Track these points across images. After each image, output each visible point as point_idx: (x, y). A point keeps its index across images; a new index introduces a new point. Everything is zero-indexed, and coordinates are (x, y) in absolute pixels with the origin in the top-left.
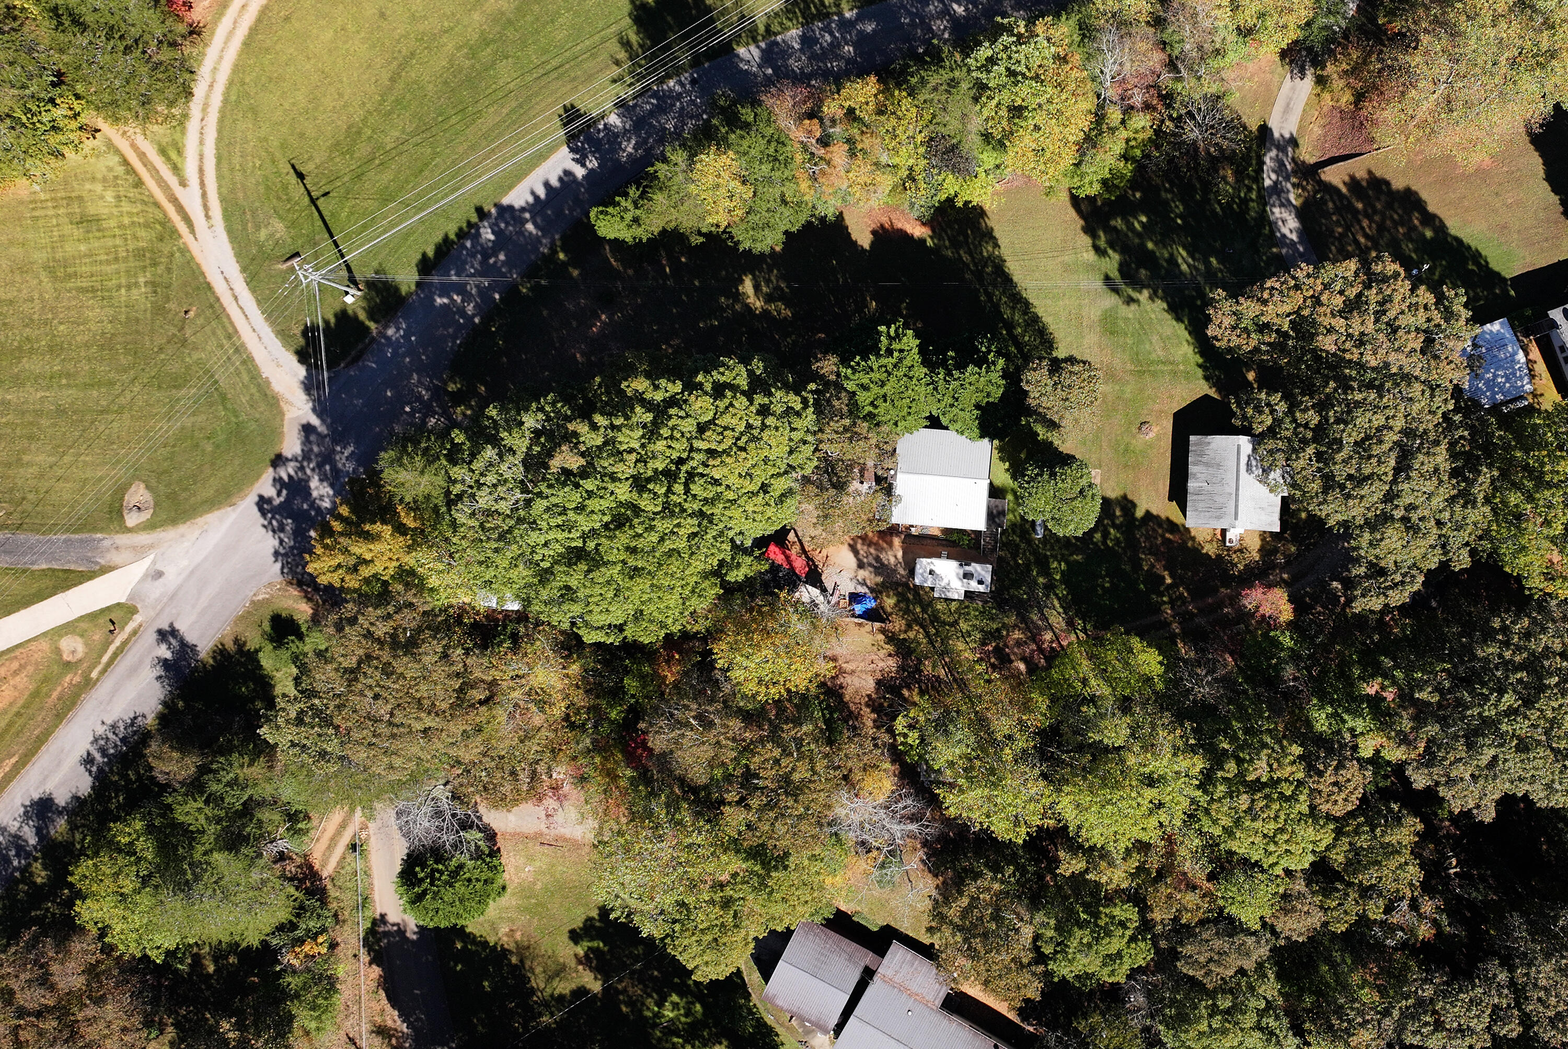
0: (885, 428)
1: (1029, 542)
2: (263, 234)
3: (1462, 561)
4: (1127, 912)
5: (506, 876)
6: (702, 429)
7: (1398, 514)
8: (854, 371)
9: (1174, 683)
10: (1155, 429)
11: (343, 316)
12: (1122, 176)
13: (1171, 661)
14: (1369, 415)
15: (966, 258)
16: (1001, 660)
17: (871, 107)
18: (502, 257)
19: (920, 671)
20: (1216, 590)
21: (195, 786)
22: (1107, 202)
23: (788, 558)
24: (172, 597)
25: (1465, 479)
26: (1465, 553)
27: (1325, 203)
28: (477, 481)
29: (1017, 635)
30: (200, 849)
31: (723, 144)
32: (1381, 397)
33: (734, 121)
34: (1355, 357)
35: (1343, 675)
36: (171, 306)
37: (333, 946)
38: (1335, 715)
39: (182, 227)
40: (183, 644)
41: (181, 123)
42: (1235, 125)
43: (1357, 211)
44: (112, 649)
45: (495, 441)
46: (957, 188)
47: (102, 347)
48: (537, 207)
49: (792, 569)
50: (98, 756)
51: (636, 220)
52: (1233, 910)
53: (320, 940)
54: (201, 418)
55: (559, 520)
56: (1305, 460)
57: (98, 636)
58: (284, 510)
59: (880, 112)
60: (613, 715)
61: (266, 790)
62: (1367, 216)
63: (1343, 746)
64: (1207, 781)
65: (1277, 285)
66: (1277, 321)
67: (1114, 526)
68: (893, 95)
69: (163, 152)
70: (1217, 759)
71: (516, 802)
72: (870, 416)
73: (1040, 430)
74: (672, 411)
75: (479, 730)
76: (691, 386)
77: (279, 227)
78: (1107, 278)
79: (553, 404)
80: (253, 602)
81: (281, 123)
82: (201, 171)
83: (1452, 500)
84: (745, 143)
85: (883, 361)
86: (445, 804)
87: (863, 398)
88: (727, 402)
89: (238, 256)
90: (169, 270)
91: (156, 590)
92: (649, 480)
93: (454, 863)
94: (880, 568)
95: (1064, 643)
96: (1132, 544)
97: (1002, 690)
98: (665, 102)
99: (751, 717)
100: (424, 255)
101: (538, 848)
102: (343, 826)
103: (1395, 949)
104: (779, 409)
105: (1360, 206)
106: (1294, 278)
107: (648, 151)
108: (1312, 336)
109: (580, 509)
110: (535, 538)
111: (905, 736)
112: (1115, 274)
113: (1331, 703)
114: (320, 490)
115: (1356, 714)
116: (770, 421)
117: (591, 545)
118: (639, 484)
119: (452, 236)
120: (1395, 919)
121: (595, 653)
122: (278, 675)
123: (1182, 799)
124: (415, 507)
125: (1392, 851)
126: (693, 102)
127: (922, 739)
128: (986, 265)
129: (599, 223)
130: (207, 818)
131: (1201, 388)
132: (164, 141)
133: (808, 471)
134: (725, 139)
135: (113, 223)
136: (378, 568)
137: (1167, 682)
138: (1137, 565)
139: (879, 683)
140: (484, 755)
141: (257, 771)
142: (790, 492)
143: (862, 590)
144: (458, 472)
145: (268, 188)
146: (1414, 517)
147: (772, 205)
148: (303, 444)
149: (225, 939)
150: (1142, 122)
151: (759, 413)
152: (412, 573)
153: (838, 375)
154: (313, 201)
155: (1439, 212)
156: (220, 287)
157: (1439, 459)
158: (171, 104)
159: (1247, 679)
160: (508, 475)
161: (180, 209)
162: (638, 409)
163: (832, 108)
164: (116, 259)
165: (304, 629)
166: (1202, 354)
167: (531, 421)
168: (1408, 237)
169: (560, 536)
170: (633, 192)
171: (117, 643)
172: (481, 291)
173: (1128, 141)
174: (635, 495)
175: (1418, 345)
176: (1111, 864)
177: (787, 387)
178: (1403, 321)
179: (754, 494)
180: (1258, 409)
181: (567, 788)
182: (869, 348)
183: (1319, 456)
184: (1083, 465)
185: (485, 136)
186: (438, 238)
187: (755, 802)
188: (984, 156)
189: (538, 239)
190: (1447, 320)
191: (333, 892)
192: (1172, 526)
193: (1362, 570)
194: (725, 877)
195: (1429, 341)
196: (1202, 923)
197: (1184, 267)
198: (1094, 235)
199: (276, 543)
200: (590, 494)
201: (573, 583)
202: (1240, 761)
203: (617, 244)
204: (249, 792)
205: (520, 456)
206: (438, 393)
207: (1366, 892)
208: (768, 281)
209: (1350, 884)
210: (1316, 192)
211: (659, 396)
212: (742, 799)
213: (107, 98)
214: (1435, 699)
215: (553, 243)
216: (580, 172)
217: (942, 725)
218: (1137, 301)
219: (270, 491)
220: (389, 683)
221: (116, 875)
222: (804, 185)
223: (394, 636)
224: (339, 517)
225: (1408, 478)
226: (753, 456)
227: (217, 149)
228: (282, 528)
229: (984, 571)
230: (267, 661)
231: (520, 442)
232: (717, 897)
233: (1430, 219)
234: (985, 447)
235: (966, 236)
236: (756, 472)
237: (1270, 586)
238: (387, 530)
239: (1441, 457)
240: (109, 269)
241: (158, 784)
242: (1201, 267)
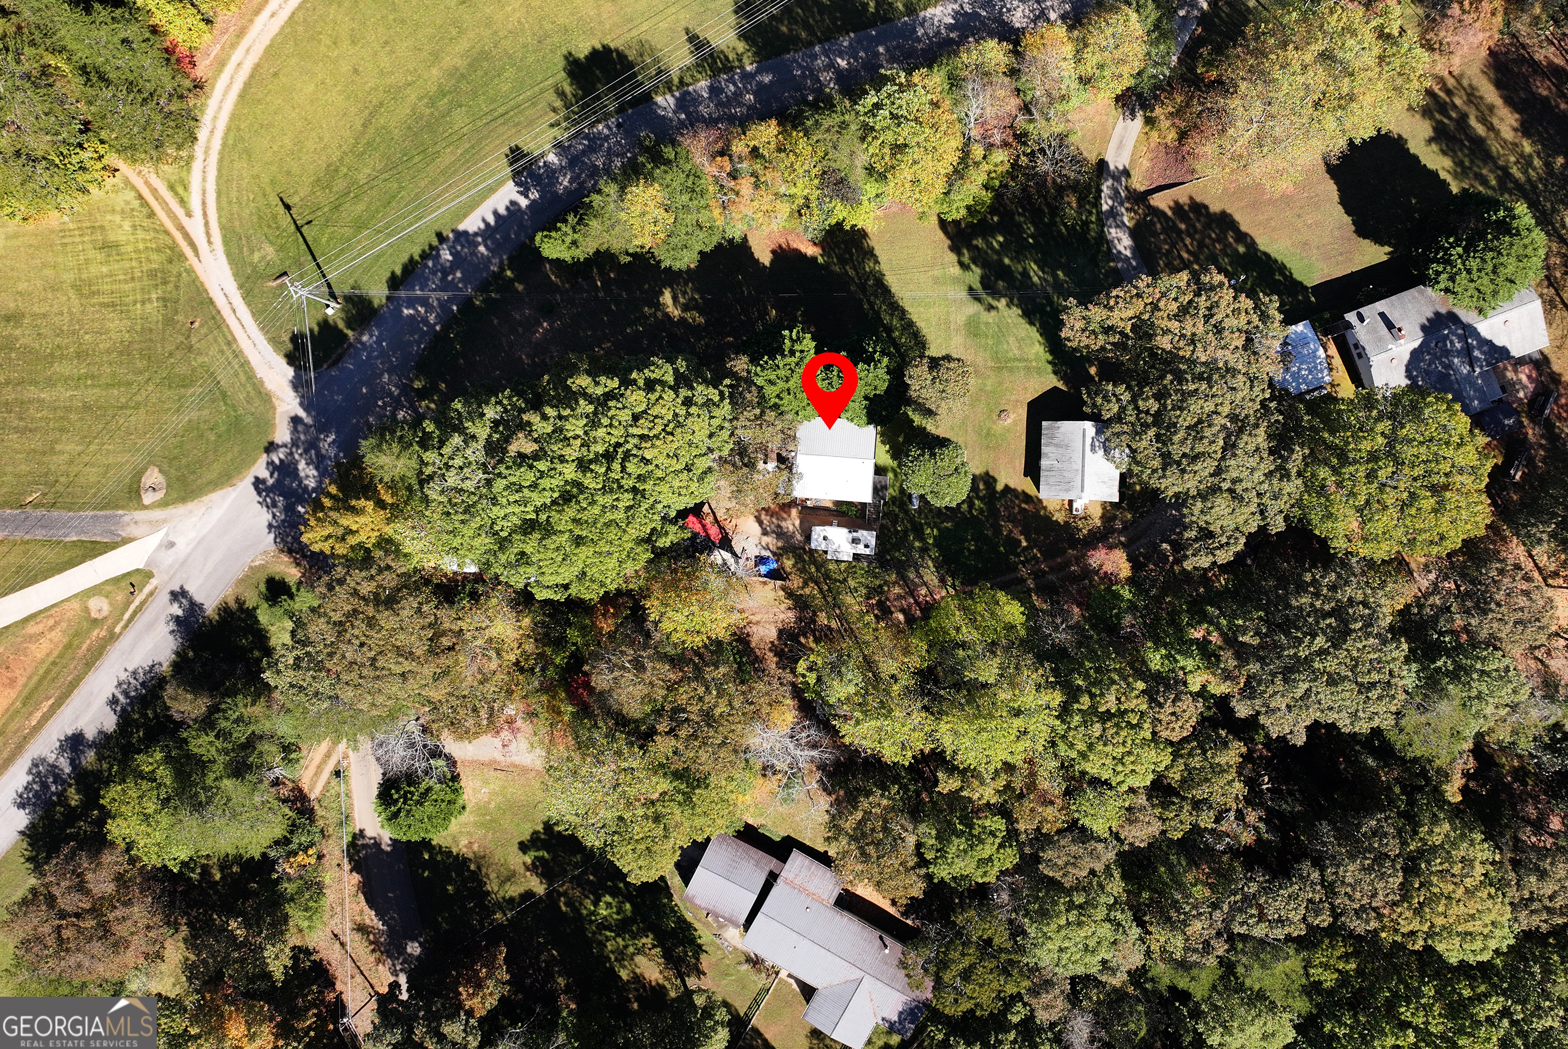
0: (790, 417)
1: (907, 512)
2: (256, 256)
3: (1278, 525)
4: (998, 824)
5: (465, 797)
6: (636, 418)
7: (1225, 486)
8: (763, 369)
9: (1034, 630)
10: (1012, 416)
11: (325, 325)
12: (984, 203)
13: (1032, 613)
14: (1200, 402)
15: (851, 272)
16: (884, 612)
17: (773, 146)
18: (459, 275)
19: (814, 622)
20: (1064, 552)
21: (207, 723)
22: (970, 225)
23: (704, 526)
24: (184, 563)
25: (1281, 457)
26: (1280, 519)
27: (1154, 224)
28: (446, 464)
29: (897, 590)
30: (212, 776)
31: (650, 178)
32: (1211, 387)
33: (658, 159)
34: (1188, 354)
35: (1174, 621)
36: (180, 317)
37: (320, 857)
38: (1168, 656)
39: (188, 252)
40: (193, 604)
41: (188, 163)
42: (1077, 160)
43: (1179, 232)
44: (132, 607)
45: (461, 430)
46: (845, 214)
47: (121, 353)
48: (488, 232)
49: (708, 536)
50: (122, 699)
51: (574, 243)
52: (1086, 822)
53: (310, 852)
54: (206, 412)
55: (517, 497)
56: (1146, 442)
57: (120, 597)
58: (278, 488)
59: (780, 150)
60: (558, 661)
61: (265, 726)
62: (1189, 235)
63: (1177, 682)
64: (1064, 712)
65: (1122, 294)
66: (1122, 324)
67: (978, 498)
68: (790, 135)
69: (172, 188)
70: (1073, 694)
71: (477, 734)
72: (776, 407)
73: (917, 419)
74: (611, 404)
75: (446, 673)
76: (626, 382)
77: (270, 251)
78: (971, 289)
79: (510, 398)
80: (251, 567)
81: (271, 163)
82: (204, 203)
83: (1269, 475)
84: (668, 177)
85: (788, 360)
86: (417, 736)
87: (770, 391)
88: (657, 395)
89: (236, 275)
90: (177, 287)
91: (168, 558)
92: (591, 462)
93: (423, 786)
94: (780, 534)
95: (937, 597)
96: (993, 513)
97: (885, 637)
98: (595, 143)
99: (676, 661)
100: (393, 273)
101: (492, 773)
102: (328, 755)
103: (1224, 852)
104: (700, 400)
105: (1183, 226)
106: (1136, 287)
107: (581, 184)
108: (1150, 337)
109: (534, 486)
110: (497, 511)
111: (804, 676)
112: (977, 285)
113: (1165, 646)
114: (308, 473)
115: (1187, 654)
116: (693, 410)
117: (543, 517)
118: (583, 465)
119: (417, 258)
120: (1224, 827)
121: (542, 608)
122: (273, 629)
123: (1044, 728)
124: (392, 486)
125: (1219, 770)
126: (618, 143)
127: (819, 679)
128: (868, 279)
129: (544, 246)
130: (217, 750)
131: (1051, 381)
132: (173, 178)
133: (725, 453)
134: (651, 174)
135: (130, 248)
136: (362, 537)
137: (1028, 629)
138: (997, 530)
139: (781, 632)
140: (451, 694)
141: (258, 710)
142: (710, 469)
143: (766, 553)
144: (430, 456)
145: (260, 217)
146: (1239, 488)
147: (690, 229)
148: (292, 433)
149: (232, 851)
150: (1001, 157)
151: (683, 404)
152: (390, 541)
153: (749, 372)
154: (298, 228)
155: (1249, 231)
156: (220, 302)
157: (1260, 440)
158: (179, 147)
159: (1092, 627)
160: (472, 459)
161: (186, 236)
162: (582, 402)
163: (739, 147)
164: (133, 279)
165: (294, 590)
166: (1051, 352)
167: (491, 412)
168: (1223, 251)
169: (517, 510)
170: (571, 219)
171: (137, 602)
172: (442, 304)
173: (989, 173)
174: (580, 475)
175: (1240, 342)
176: (982, 783)
177: (707, 382)
178: (1227, 323)
179: (677, 472)
180: (1106, 398)
181: (519, 723)
182: (775, 350)
183: (1158, 437)
184: (957, 447)
185: (443, 173)
186: (405, 258)
187: (683, 733)
188: (868, 187)
189: (489, 260)
190: (1264, 323)
191: (319, 812)
192: (1027, 498)
193: (1192, 534)
194: (655, 796)
195: (1249, 340)
196: (1059, 832)
197: (1035, 279)
198: (959, 253)
199: (270, 517)
200: (542, 474)
201: (529, 550)
202: (1092, 696)
203: (558, 263)
204: (252, 728)
205: (482, 442)
206: (406, 389)
207: (1197, 805)
208: (684, 293)
209: (1184, 798)
210: (1146, 215)
211: (599, 391)
212: (672, 730)
213: (125, 141)
214: (1256, 641)
215: (501, 262)
216: (523, 202)
217: (836, 668)
218: (996, 308)
219: (264, 474)
220: (373, 633)
221: (141, 797)
222: (716, 212)
223: (376, 595)
224: (329, 495)
225: (1234, 455)
226: (678, 441)
227: (218, 184)
228: (274, 505)
229: (869, 537)
230: (264, 616)
231: (482, 431)
232: (650, 813)
233: (1242, 237)
234: (871, 432)
235: (851, 255)
236: (682, 452)
237: (1111, 548)
238: (369, 505)
239: (1260, 438)
240: (126, 287)
241: (175, 722)
242: (1050, 279)
